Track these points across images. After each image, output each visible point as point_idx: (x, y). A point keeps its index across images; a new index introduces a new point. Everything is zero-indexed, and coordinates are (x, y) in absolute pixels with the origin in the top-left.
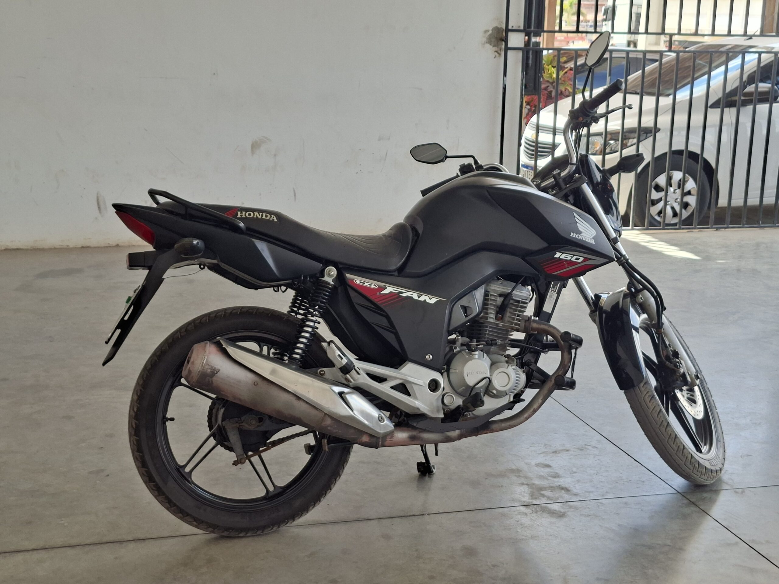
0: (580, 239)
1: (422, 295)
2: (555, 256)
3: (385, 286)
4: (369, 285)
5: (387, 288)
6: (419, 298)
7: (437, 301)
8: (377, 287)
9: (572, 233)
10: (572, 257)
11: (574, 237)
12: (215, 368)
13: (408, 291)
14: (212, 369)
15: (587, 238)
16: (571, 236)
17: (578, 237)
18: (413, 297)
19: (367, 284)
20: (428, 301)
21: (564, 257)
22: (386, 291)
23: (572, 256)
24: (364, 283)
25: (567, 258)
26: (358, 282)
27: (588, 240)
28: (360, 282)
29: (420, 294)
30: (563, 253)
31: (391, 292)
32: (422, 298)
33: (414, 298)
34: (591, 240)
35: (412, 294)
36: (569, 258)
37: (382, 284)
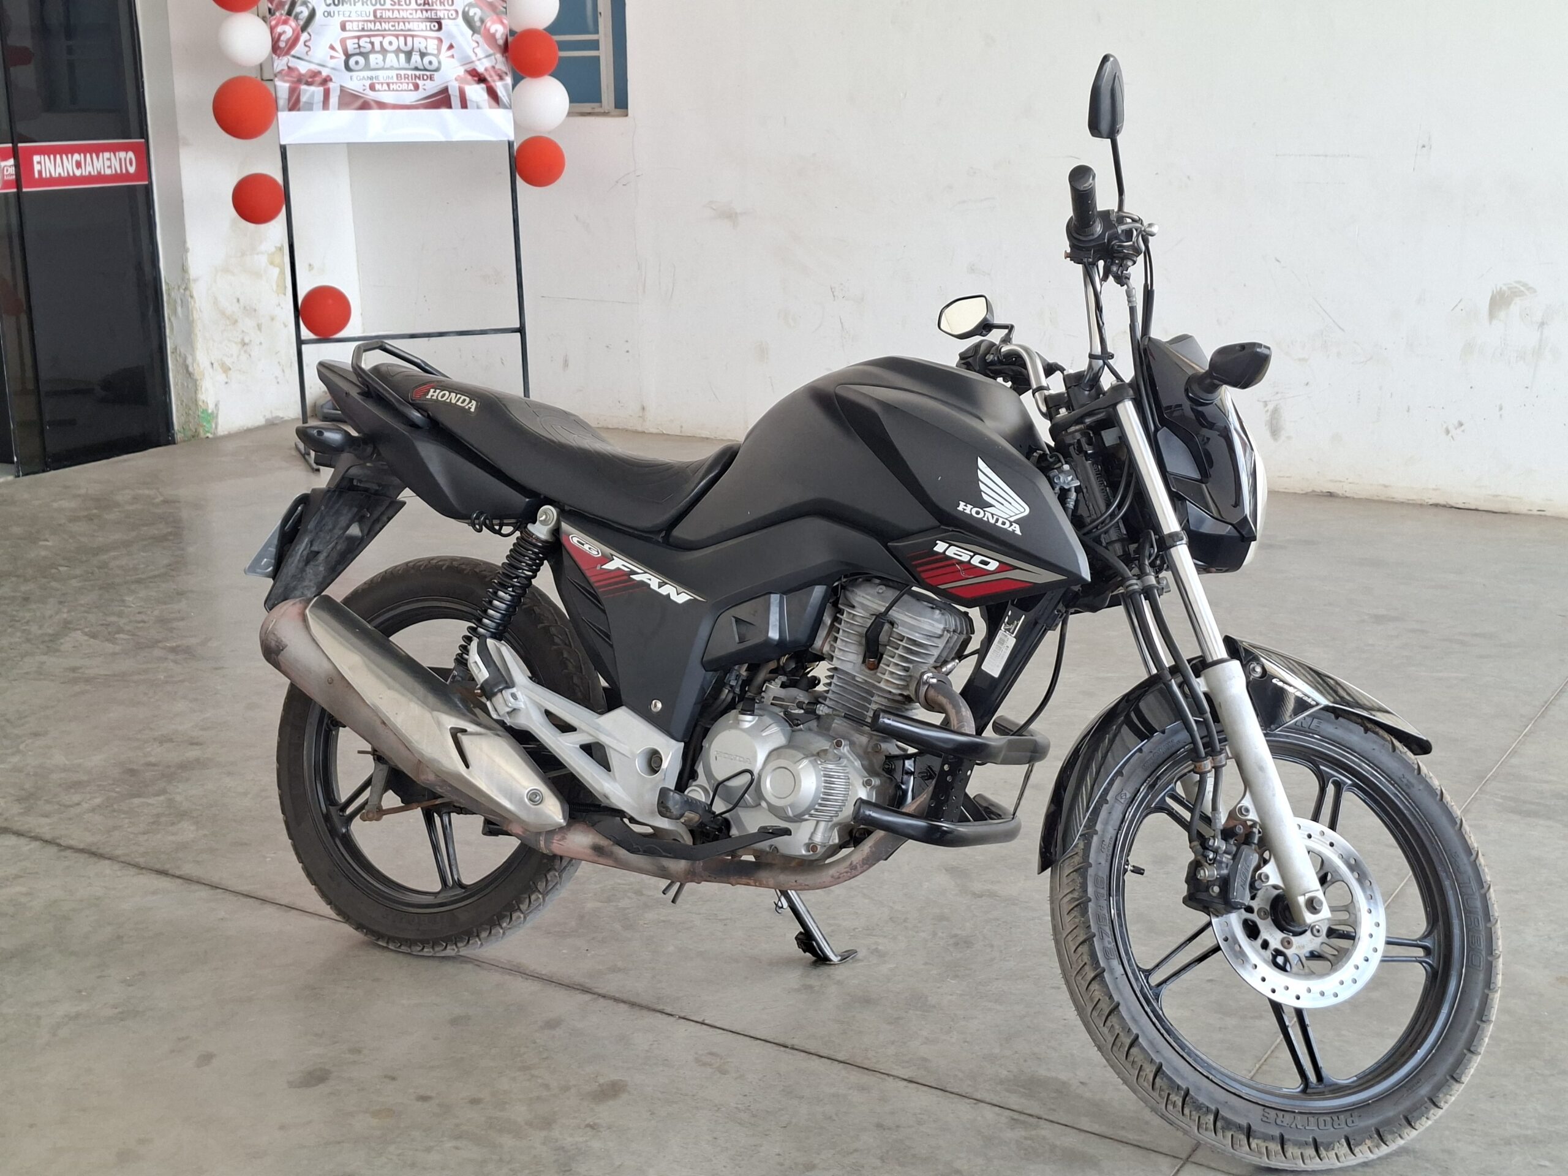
0: (981, 519)
1: (666, 583)
2: (935, 549)
3: (612, 555)
4: (590, 548)
5: (613, 559)
6: (659, 588)
7: (690, 600)
8: (600, 555)
9: (962, 504)
10: (972, 557)
11: (968, 511)
12: (282, 641)
13: (646, 572)
14: (277, 642)
15: (1001, 520)
16: (960, 508)
17: (978, 513)
18: (649, 585)
19: (586, 547)
20: (674, 597)
21: (955, 554)
22: (610, 566)
23: (972, 554)
24: (583, 545)
25: (961, 556)
26: (575, 540)
27: (1004, 523)
28: (578, 542)
29: (664, 582)
30: (951, 545)
31: (618, 569)
32: (665, 590)
33: (652, 587)
34: (1011, 525)
35: (650, 579)
36: (965, 558)
37: (608, 551)
